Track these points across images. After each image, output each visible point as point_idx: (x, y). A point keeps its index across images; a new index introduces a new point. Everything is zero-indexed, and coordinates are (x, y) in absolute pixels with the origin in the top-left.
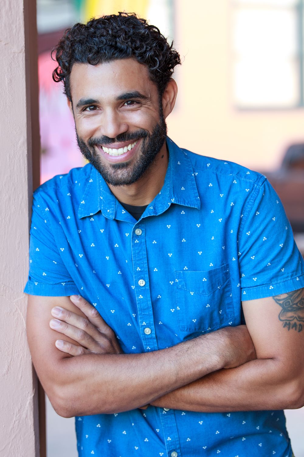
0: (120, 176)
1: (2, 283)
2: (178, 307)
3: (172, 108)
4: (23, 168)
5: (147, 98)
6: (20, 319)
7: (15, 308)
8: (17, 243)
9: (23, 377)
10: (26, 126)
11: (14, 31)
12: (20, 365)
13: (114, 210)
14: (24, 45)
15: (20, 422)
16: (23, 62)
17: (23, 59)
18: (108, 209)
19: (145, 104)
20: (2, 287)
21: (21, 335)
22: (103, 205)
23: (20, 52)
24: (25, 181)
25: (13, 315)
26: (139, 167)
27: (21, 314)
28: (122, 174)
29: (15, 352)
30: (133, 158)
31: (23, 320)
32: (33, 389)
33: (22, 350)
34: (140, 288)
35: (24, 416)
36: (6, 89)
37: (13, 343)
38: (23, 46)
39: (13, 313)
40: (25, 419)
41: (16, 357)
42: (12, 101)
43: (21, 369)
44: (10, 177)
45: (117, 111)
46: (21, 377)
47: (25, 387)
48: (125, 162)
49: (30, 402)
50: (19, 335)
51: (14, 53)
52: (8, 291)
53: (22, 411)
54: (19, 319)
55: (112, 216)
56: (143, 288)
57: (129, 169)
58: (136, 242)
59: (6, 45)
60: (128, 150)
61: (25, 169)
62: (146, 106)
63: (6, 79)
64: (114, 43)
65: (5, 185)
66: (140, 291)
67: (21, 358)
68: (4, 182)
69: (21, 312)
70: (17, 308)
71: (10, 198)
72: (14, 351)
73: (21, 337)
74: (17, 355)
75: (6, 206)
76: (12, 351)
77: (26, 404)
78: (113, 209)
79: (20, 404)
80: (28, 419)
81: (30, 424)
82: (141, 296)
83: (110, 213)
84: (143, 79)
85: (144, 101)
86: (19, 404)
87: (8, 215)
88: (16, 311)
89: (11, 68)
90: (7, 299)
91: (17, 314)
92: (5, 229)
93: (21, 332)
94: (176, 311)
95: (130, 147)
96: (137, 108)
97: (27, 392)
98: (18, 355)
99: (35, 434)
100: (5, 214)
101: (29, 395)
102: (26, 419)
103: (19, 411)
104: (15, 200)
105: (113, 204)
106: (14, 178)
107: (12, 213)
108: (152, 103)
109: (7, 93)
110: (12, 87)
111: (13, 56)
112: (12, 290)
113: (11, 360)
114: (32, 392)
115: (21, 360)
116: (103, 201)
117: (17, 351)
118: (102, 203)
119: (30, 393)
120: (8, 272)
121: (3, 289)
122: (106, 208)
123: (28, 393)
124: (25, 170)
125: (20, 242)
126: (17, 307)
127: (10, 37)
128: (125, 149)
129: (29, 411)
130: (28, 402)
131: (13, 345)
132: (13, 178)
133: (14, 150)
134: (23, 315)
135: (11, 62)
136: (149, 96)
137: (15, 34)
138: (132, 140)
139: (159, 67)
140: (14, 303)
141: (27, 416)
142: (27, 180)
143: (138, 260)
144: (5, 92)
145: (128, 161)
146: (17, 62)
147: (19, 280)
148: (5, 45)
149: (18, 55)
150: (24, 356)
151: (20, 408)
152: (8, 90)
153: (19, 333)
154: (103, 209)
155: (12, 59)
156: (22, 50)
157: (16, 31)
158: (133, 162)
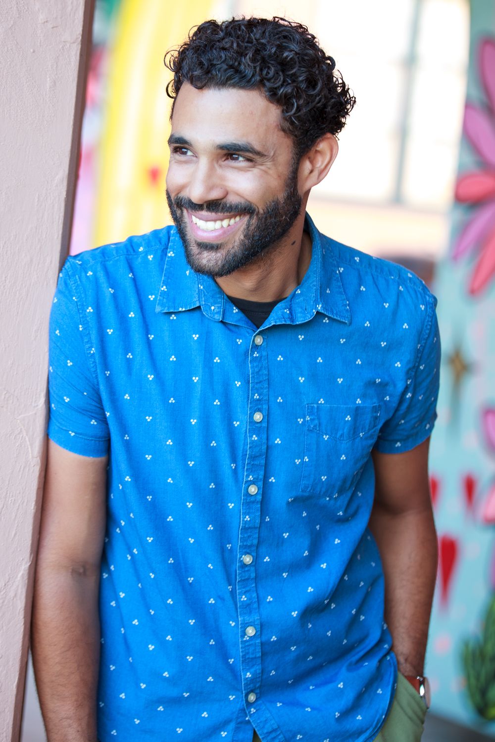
0: (204, 262)
1: (5, 389)
2: (306, 458)
3: (321, 178)
4: (57, 217)
5: (265, 156)
6: (25, 446)
7: (19, 429)
8: (34, 330)
9: (18, 535)
10: (70, 155)
11: (69, 8)
12: (16, 516)
13: (221, 306)
14: (81, 32)
15: (5, 603)
16: (76, 58)
17: (76, 53)
18: (211, 305)
19: (262, 165)
20: (4, 393)
21: (23, 470)
22: (203, 299)
23: (74, 43)
24: (57, 238)
25: (14, 438)
26: (235, 255)
27: (27, 439)
28: (208, 259)
29: (11, 495)
30: (229, 240)
31: (28, 448)
32: (31, 554)
33: (21, 493)
34: (254, 424)
35: (12, 594)
36: (46, 94)
37: (9, 482)
38: (79, 34)
39: (15, 435)
40: (13, 599)
41: (11, 503)
42: (53, 115)
43: (16, 522)
44: (36, 229)
45: (216, 166)
46: (15, 534)
47: (19, 550)
48: (215, 242)
49: (23, 574)
50: (19, 471)
51: (64, 42)
52: (11, 401)
53: (9, 586)
54: (23, 446)
55: (218, 317)
56: (259, 425)
57: (220, 255)
58: (255, 355)
59: (55, 28)
60: (222, 227)
61: (59, 219)
62: (263, 167)
63: (48, 79)
64: (236, 64)
65: (26, 240)
66: (254, 429)
67: (19, 506)
68: (26, 235)
69: (27, 435)
70: (21, 429)
71: (31, 261)
72: (10, 493)
73: (22, 474)
74: (13, 500)
75: (24, 273)
76: (7, 493)
77: (17, 576)
78: (219, 305)
79: (9, 575)
80: (17, 600)
81: (19, 608)
82: (254, 436)
83: (215, 311)
84: (267, 126)
85: (260, 160)
86: (7, 575)
87: (25, 286)
88: (19, 434)
89: (57, 63)
90: (9, 414)
91: (21, 439)
92: (18, 306)
93: (22, 467)
94: (303, 462)
95: (225, 223)
96: (246, 167)
97: (21, 559)
98: (15, 500)
99: (25, 623)
100: (22, 284)
101: (24, 563)
102: (15, 599)
103: (5, 585)
104: (38, 265)
105: (219, 298)
106: (42, 232)
107: (32, 284)
108: (275, 165)
109: (47, 101)
110: (55, 93)
111: (63, 47)
112: (18, 400)
113: (3, 507)
114: (28, 558)
115: (18, 509)
116: (204, 292)
117: (14, 494)
118: (202, 296)
119: (26, 560)
120: (15, 373)
121: (5, 398)
122: (209, 304)
123: (23, 560)
124: (59, 222)
125: (38, 330)
126: (22, 427)
127: (61, 18)
128: (218, 224)
129: (20, 586)
130: (20, 574)
131: (9, 484)
132: (40, 231)
133: (46, 189)
134: (29, 441)
135: (58, 55)
136: (272, 154)
137: (70, 15)
138: (228, 214)
139: (294, 114)
140: (19, 421)
141: (16, 595)
142: (60, 236)
143: (257, 383)
144: (43, 99)
145: (219, 242)
146: (67, 57)
147: (29, 386)
148: (53, 28)
149: (70, 46)
150: (23, 503)
151: (7, 581)
152: (49, 97)
153: (21, 466)
154: (205, 304)
155: (60, 50)
156: (77, 38)
157: (72, 10)
158: (226, 246)
